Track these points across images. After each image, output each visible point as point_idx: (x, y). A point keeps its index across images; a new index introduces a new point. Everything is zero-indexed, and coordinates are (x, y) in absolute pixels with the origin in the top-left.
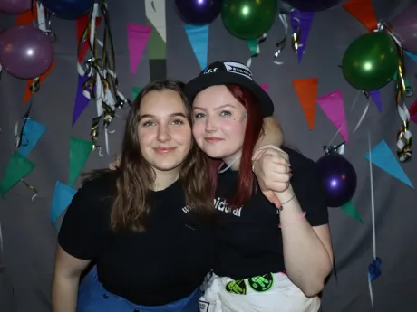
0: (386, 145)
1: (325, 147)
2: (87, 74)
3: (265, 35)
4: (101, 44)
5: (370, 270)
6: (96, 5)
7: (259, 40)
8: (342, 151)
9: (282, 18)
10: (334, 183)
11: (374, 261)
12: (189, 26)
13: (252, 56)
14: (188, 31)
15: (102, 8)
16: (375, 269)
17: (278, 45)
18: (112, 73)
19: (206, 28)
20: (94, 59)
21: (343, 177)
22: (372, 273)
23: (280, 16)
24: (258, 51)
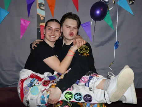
10: (98, 12)
11: (116, 42)
21: (102, 9)
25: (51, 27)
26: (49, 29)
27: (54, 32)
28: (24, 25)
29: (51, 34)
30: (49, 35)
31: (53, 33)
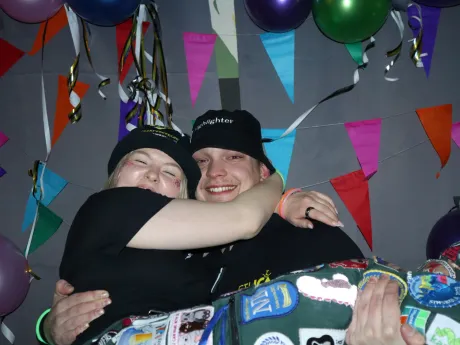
2: (131, 100)
3: (372, 39)
4: (150, 58)
6: (142, 7)
7: (366, 44)
9: (396, 16)
12: (268, 34)
13: (360, 67)
14: (266, 42)
15: (150, 11)
17: (389, 53)
18: (164, 96)
19: (290, 36)
20: (140, 79)
23: (392, 14)
24: (366, 60)
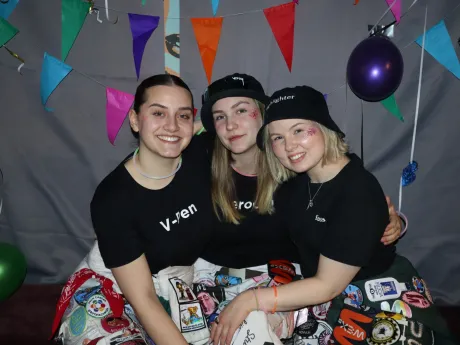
0: (444, 27)
1: (370, 27)
5: (403, 174)
8: (390, 32)
10: (375, 73)
11: (410, 165)
16: (409, 174)
21: (388, 66)
22: (405, 178)
25: (163, 107)
26: (154, 114)
27: (176, 123)
28: (118, 106)
29: (165, 132)
30: (158, 133)
31: (172, 128)
